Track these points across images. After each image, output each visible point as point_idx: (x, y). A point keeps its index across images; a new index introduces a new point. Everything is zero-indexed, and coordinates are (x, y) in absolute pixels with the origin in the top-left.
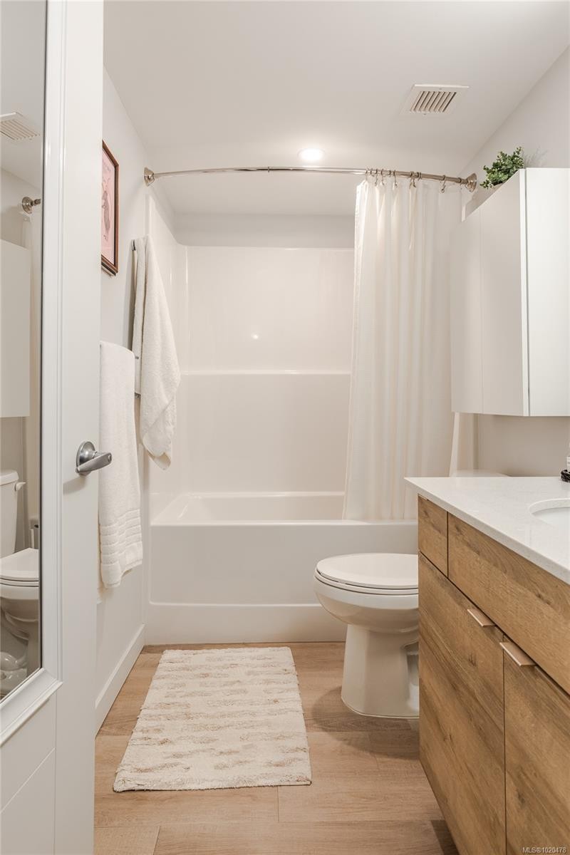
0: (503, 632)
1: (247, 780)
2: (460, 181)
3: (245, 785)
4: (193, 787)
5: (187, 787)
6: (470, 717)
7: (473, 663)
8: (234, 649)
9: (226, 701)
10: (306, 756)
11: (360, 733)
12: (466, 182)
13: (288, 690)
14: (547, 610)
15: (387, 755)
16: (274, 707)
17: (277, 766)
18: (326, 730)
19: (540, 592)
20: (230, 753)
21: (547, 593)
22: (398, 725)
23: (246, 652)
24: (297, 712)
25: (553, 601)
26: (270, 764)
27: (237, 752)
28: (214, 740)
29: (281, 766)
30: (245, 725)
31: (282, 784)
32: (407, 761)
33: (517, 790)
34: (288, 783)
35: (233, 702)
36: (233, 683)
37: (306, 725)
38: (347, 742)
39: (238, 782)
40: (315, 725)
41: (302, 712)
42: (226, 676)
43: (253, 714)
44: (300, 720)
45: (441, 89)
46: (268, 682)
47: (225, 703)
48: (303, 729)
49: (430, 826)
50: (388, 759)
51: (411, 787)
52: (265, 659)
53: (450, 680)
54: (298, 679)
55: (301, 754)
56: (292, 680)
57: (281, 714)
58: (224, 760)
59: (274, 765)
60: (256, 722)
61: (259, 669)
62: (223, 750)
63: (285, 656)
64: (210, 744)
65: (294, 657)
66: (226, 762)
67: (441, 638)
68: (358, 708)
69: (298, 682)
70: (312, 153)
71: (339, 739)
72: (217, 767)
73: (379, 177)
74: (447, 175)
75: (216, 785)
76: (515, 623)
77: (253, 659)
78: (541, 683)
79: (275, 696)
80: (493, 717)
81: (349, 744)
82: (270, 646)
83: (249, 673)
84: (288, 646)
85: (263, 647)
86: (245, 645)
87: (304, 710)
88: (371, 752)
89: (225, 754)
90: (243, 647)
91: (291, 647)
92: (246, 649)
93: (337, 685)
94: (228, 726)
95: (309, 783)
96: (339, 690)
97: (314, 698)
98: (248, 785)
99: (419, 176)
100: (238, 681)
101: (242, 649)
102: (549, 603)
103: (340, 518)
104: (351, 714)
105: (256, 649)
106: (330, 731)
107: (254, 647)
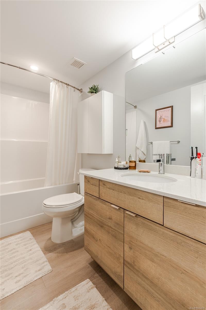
0: (123, 209)
1: (30, 281)
2: (78, 90)
3: (30, 283)
4: (8, 295)
5: (6, 296)
6: (109, 233)
7: (110, 219)
8: (7, 238)
9: (11, 257)
10: (48, 263)
11: (62, 248)
12: (80, 90)
13: (34, 245)
14: (141, 201)
15: (71, 251)
16: (30, 252)
17: (39, 271)
18: (50, 252)
19: (139, 197)
20: (20, 275)
21: (142, 197)
22: (71, 242)
23: (12, 238)
24: (39, 250)
25: (144, 199)
26: (36, 271)
27: (22, 273)
28: (11, 274)
29: (40, 270)
30: (22, 263)
31: (43, 276)
32: (77, 251)
33: (129, 247)
34: (45, 274)
35: (14, 257)
36: (12, 250)
37: (44, 253)
38: (58, 253)
39: (27, 283)
40: (47, 252)
41: (41, 250)
42: (7, 249)
43: (24, 258)
44: (41, 253)
45: (80, 61)
46: (25, 245)
47: (11, 258)
48: (43, 255)
49: (89, 265)
50: (71, 253)
51: (80, 257)
52: (21, 237)
53: (99, 225)
54: (36, 240)
55: (46, 263)
56: (34, 241)
57: (34, 253)
58: (18, 278)
59: (38, 271)
60: (26, 260)
61: (20, 242)
62: (16, 275)
63: (28, 234)
64: (10, 276)
65: (32, 233)
66: (19, 279)
67: (95, 215)
68: (58, 241)
69: (36, 241)
70: (35, 67)
71: (55, 253)
72: (16, 282)
73: (58, 82)
74: (76, 87)
75: (18, 289)
76: (129, 206)
77: (17, 239)
78: (139, 219)
79: (30, 249)
80: (119, 231)
81: (59, 253)
82: (21, 233)
83: (17, 245)
84: (28, 231)
85: (19, 234)
86: (11, 235)
87: (41, 249)
88: (66, 253)
89: (18, 276)
90: (11, 236)
91: (29, 231)
92: (12, 237)
93: (49, 237)
94: (15, 266)
95: (52, 271)
96: (50, 239)
97: (43, 244)
98: (31, 282)
99: (68, 85)
100: (14, 249)
101: (11, 237)
102: (143, 199)
103: (43, 186)
104: (57, 244)
105: (17, 235)
106: (52, 252)
107: (15, 235)
